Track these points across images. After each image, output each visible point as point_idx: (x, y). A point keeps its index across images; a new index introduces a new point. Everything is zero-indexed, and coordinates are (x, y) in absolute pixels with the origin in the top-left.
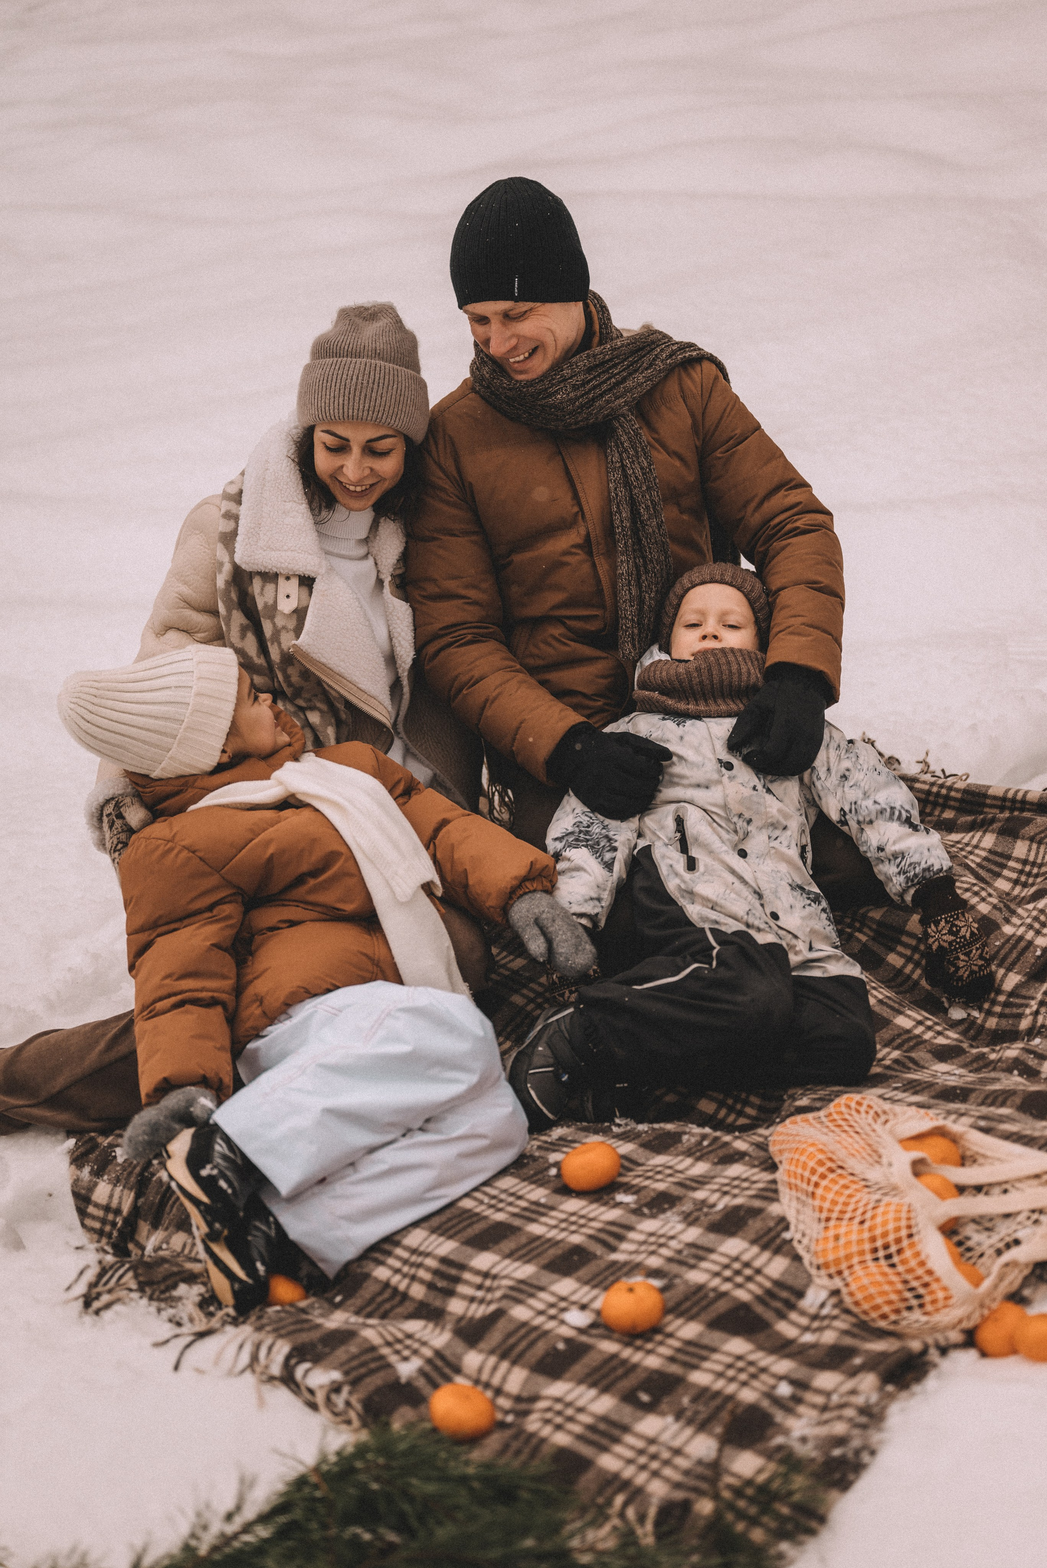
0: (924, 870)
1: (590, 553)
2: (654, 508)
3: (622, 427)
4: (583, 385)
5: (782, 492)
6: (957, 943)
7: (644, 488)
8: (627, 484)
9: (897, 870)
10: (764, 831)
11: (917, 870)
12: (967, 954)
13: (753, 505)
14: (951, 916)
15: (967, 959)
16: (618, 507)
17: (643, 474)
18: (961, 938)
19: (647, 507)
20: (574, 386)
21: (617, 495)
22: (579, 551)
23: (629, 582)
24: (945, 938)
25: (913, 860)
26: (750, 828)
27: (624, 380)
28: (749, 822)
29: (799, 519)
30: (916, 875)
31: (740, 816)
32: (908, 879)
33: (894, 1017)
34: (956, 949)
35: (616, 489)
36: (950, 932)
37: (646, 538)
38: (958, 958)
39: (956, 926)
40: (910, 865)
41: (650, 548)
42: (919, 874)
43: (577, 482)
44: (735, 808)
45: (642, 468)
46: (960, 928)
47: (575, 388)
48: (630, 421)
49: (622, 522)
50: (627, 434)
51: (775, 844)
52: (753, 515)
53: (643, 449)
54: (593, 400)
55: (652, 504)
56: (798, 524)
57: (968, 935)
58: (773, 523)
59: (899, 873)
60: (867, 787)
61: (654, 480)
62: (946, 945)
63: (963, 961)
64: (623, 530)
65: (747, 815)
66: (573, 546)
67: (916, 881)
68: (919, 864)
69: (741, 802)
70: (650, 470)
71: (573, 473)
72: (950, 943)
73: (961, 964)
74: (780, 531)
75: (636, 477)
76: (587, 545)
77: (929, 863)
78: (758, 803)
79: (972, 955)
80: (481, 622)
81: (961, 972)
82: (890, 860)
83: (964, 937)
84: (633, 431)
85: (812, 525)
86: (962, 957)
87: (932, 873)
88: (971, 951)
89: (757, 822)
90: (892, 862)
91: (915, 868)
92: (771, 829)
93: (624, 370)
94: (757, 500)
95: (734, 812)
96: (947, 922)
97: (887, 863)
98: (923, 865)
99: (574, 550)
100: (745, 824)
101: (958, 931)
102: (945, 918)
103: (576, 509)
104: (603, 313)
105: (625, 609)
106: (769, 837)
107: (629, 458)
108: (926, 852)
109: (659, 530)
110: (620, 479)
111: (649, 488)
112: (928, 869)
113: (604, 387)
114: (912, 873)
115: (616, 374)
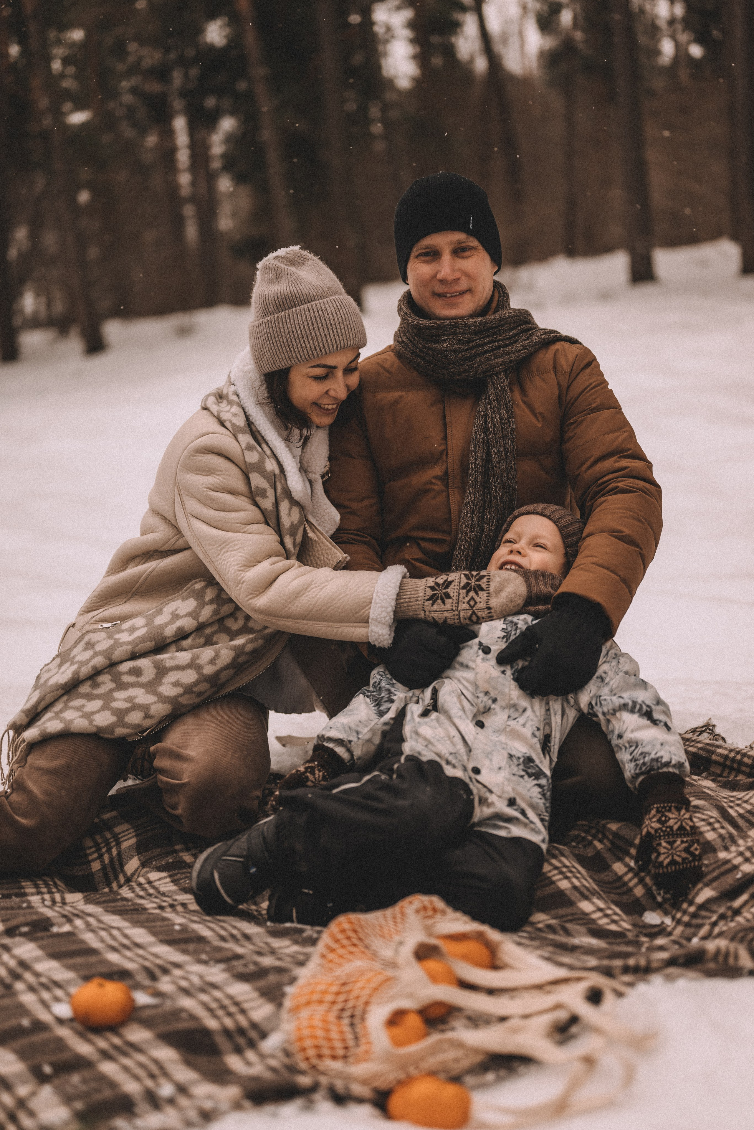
0: (653, 760)
1: (447, 486)
2: (506, 454)
3: (493, 383)
4: (468, 342)
5: (614, 458)
6: (662, 831)
7: (500, 435)
8: (486, 431)
9: (629, 757)
10: (507, 710)
11: (646, 759)
12: (671, 843)
13: (588, 463)
14: (664, 807)
15: (669, 847)
16: (475, 447)
17: (502, 424)
18: (667, 827)
19: (499, 451)
20: (460, 340)
21: (476, 437)
22: (439, 483)
23: (473, 511)
24: (653, 825)
25: (645, 750)
26: (493, 706)
27: (506, 346)
28: (495, 701)
29: (622, 481)
30: (644, 764)
31: (487, 693)
32: (637, 765)
33: (580, 901)
34: (660, 836)
35: (476, 433)
36: (659, 821)
37: (494, 478)
38: (660, 844)
39: (666, 816)
40: (642, 754)
41: (495, 486)
42: (647, 762)
43: (448, 426)
44: (483, 686)
45: (501, 419)
46: (670, 819)
47: (460, 342)
48: (501, 379)
49: (476, 459)
50: (495, 389)
51: (511, 723)
52: (585, 471)
53: (506, 404)
54: (476, 356)
55: (505, 449)
56: (620, 484)
57: (676, 827)
58: (600, 481)
59: (631, 760)
60: (614, 686)
61: (512, 431)
62: (652, 831)
63: (665, 848)
64: (475, 467)
65: (493, 694)
66: (435, 477)
67: (644, 769)
68: (649, 754)
69: (488, 681)
70: (509, 421)
71: (448, 420)
72: (656, 831)
73: (662, 850)
74: (603, 489)
75: (494, 425)
76: (445, 478)
77: (659, 755)
78: (503, 684)
79: (676, 845)
80: (357, 531)
81: (661, 858)
82: (626, 748)
83: (671, 828)
84: (501, 388)
85: (631, 487)
86: (664, 844)
87: (659, 764)
88: (675, 842)
89: (501, 702)
90: (627, 750)
91: (644, 757)
92: (512, 710)
93: (507, 339)
94: (591, 460)
95: (481, 689)
96: (658, 811)
97: (624, 750)
98: (653, 756)
99: (434, 481)
100: (490, 702)
101: (666, 821)
102: (657, 808)
103: (443, 447)
104: (504, 296)
105: (466, 533)
106: (509, 717)
107: (491, 408)
108: (658, 746)
109: (507, 474)
110: (482, 424)
111: (504, 437)
112: (657, 760)
113: (487, 347)
114: (641, 762)
115: (499, 340)
